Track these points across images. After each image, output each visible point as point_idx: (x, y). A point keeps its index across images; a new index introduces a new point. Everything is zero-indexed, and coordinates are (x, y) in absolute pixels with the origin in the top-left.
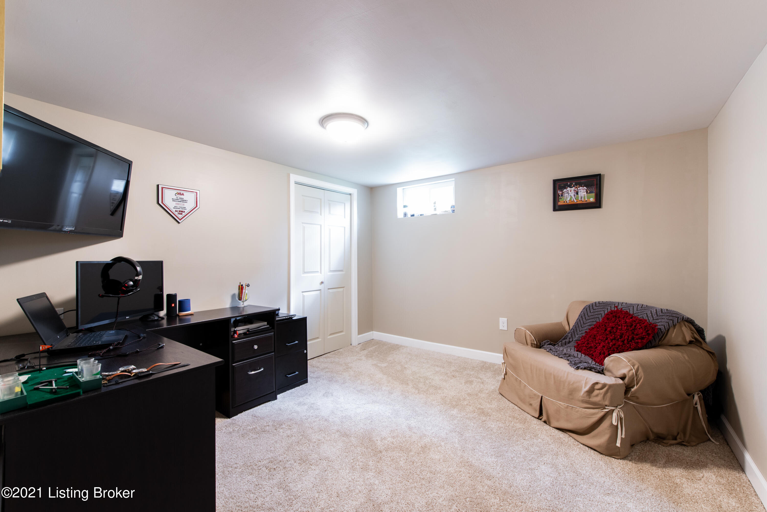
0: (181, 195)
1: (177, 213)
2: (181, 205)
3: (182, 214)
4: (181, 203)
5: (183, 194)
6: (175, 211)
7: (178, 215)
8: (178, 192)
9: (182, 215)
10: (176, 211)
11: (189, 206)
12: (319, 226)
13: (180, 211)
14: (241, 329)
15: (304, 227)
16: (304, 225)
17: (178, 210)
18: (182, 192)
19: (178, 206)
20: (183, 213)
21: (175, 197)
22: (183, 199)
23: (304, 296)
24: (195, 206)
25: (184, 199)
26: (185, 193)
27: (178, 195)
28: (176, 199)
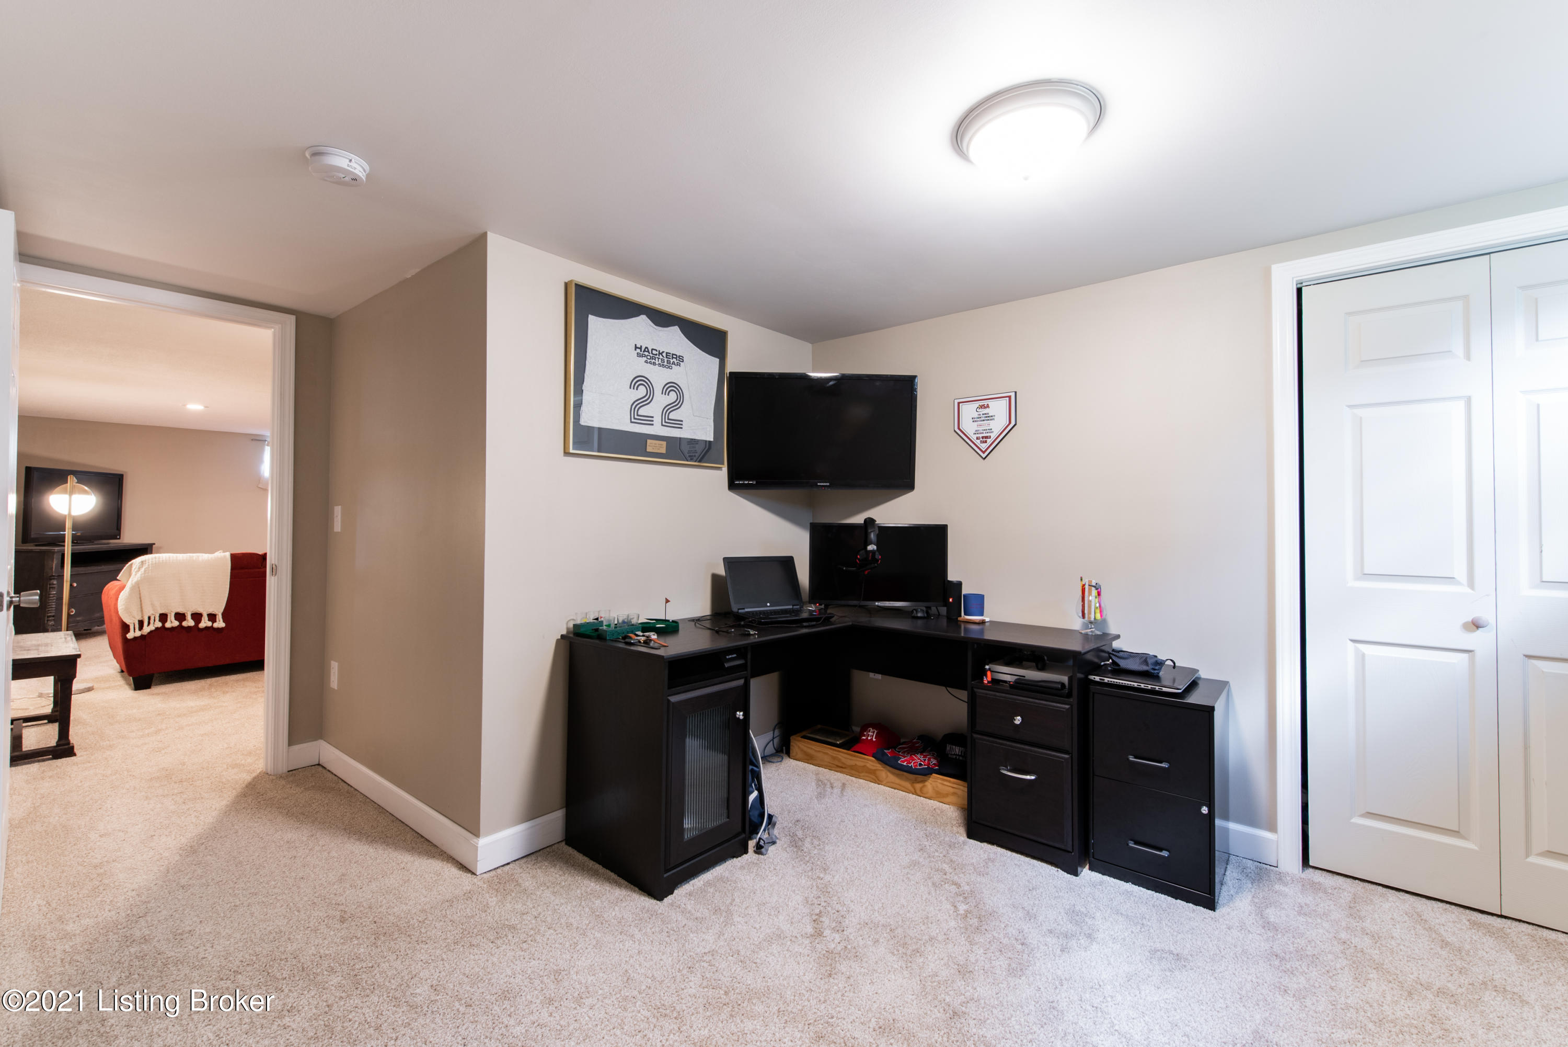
0: (985, 408)
1: (978, 441)
2: (985, 425)
3: (986, 442)
4: (986, 422)
5: (988, 406)
6: (975, 438)
7: (981, 444)
8: (981, 404)
9: (986, 444)
10: (977, 438)
11: (997, 425)
12: (1461, 404)
13: (983, 437)
14: (1007, 673)
15: (1361, 418)
16: (1359, 412)
17: (981, 435)
18: (985, 403)
19: (981, 429)
20: (988, 440)
21: (976, 415)
22: (988, 414)
23: (1362, 659)
24: (1008, 423)
25: (990, 415)
26: (991, 403)
27: (980, 410)
28: (978, 418)
